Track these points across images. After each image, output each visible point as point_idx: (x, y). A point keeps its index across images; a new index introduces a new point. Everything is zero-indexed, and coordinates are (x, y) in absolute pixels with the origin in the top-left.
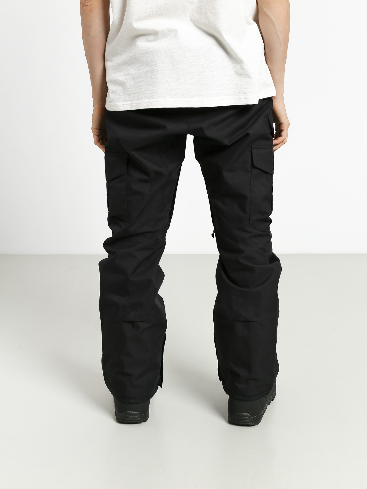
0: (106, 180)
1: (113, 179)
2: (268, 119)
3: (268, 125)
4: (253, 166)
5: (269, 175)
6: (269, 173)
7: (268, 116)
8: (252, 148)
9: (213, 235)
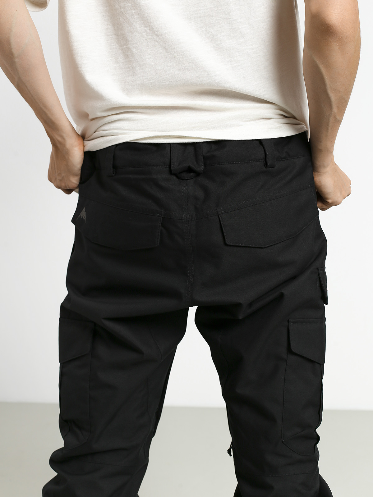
0: (60, 360)
1: (70, 361)
2: (319, 275)
3: (318, 285)
4: (290, 350)
5: (316, 364)
6: (317, 362)
7: (318, 270)
8: (288, 321)
9: (229, 452)
